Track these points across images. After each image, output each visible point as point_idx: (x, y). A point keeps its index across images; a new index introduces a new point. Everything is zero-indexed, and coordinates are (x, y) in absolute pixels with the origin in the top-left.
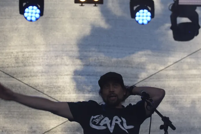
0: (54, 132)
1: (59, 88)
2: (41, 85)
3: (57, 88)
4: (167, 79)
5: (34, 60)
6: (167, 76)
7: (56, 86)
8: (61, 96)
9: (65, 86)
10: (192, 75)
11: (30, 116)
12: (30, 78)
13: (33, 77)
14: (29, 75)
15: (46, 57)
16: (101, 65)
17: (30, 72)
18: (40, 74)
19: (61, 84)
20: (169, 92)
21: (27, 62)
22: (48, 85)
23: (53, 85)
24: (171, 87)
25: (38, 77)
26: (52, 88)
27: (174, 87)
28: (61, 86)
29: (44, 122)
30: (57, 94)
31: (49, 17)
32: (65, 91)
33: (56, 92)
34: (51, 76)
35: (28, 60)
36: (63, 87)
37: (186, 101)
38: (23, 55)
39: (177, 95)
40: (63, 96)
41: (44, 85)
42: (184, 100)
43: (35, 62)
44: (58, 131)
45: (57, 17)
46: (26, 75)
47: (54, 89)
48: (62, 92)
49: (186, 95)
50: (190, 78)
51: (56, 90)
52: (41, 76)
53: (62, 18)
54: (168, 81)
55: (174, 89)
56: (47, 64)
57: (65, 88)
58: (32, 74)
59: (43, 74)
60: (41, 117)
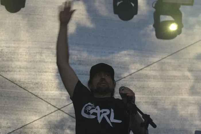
0: (30, 128)
1: (37, 85)
2: (18, 80)
3: (35, 84)
4: (146, 80)
5: (12, 55)
6: (147, 77)
7: (33, 82)
8: (39, 93)
9: (43, 83)
10: (172, 76)
11: (7, 111)
12: (8, 73)
13: (11, 72)
14: (7, 69)
15: (25, 54)
16: (80, 64)
17: (8, 67)
18: (18, 70)
19: (39, 81)
20: (148, 92)
21: (6, 57)
22: (26, 81)
23: (31, 82)
24: (150, 87)
25: (15, 73)
26: (30, 84)
27: (153, 87)
28: (39, 82)
29: (20, 118)
30: (35, 90)
31: (30, 14)
32: (43, 88)
33: (33, 88)
34: (30, 73)
35: (6, 55)
36: (41, 84)
37: (164, 103)
38: (2, 50)
39: (156, 96)
40: (40, 92)
41: (22, 80)
42: (163, 102)
43: (13, 58)
44: (34, 127)
45: (38, 15)
46: (4, 69)
47: (31, 85)
48: (40, 88)
49: (165, 97)
50: (169, 79)
51: (34, 86)
52: (19, 71)
53: (42, 15)
54: (147, 81)
55: (153, 90)
56: (25, 59)
57: (43, 84)
58: (10, 69)
59: (22, 70)
60: (17, 112)
